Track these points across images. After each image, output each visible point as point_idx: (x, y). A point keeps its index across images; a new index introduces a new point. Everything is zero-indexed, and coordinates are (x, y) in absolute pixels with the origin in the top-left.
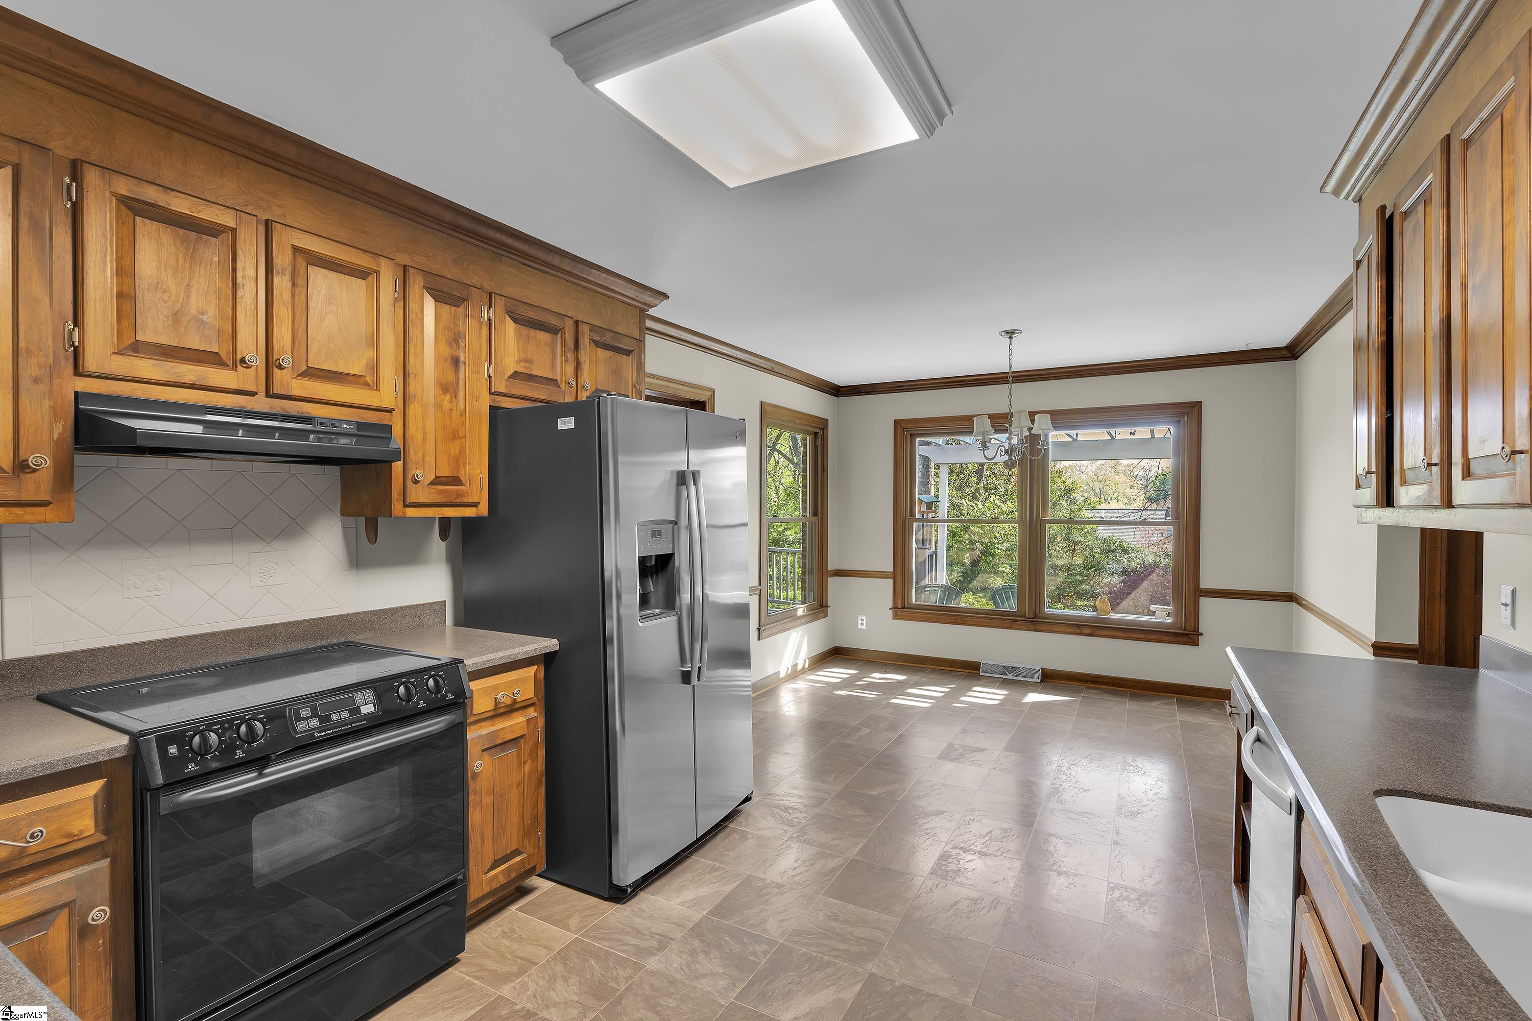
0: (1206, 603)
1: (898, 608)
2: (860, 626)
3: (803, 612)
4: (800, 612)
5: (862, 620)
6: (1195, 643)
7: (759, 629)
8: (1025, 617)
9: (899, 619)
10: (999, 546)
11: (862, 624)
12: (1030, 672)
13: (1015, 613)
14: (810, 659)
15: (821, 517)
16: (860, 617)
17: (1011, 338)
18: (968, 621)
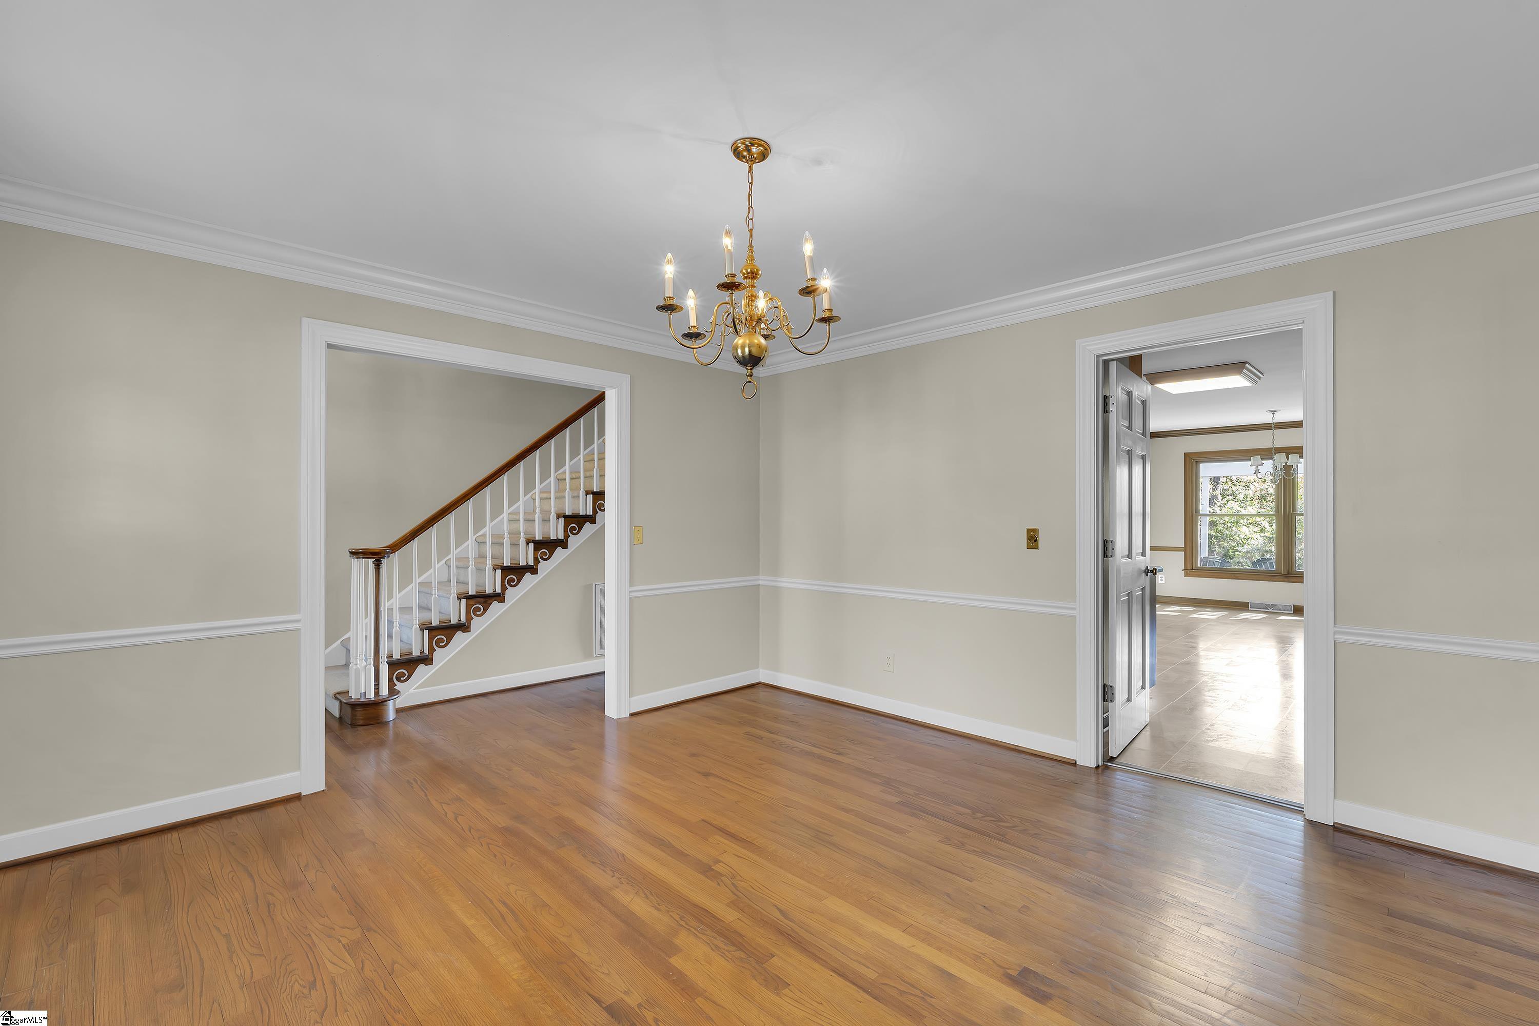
1: (1188, 570)
8: (1281, 574)
9: (1188, 576)
12: (1284, 607)
13: (1272, 572)
17: (1273, 414)
18: (1240, 577)
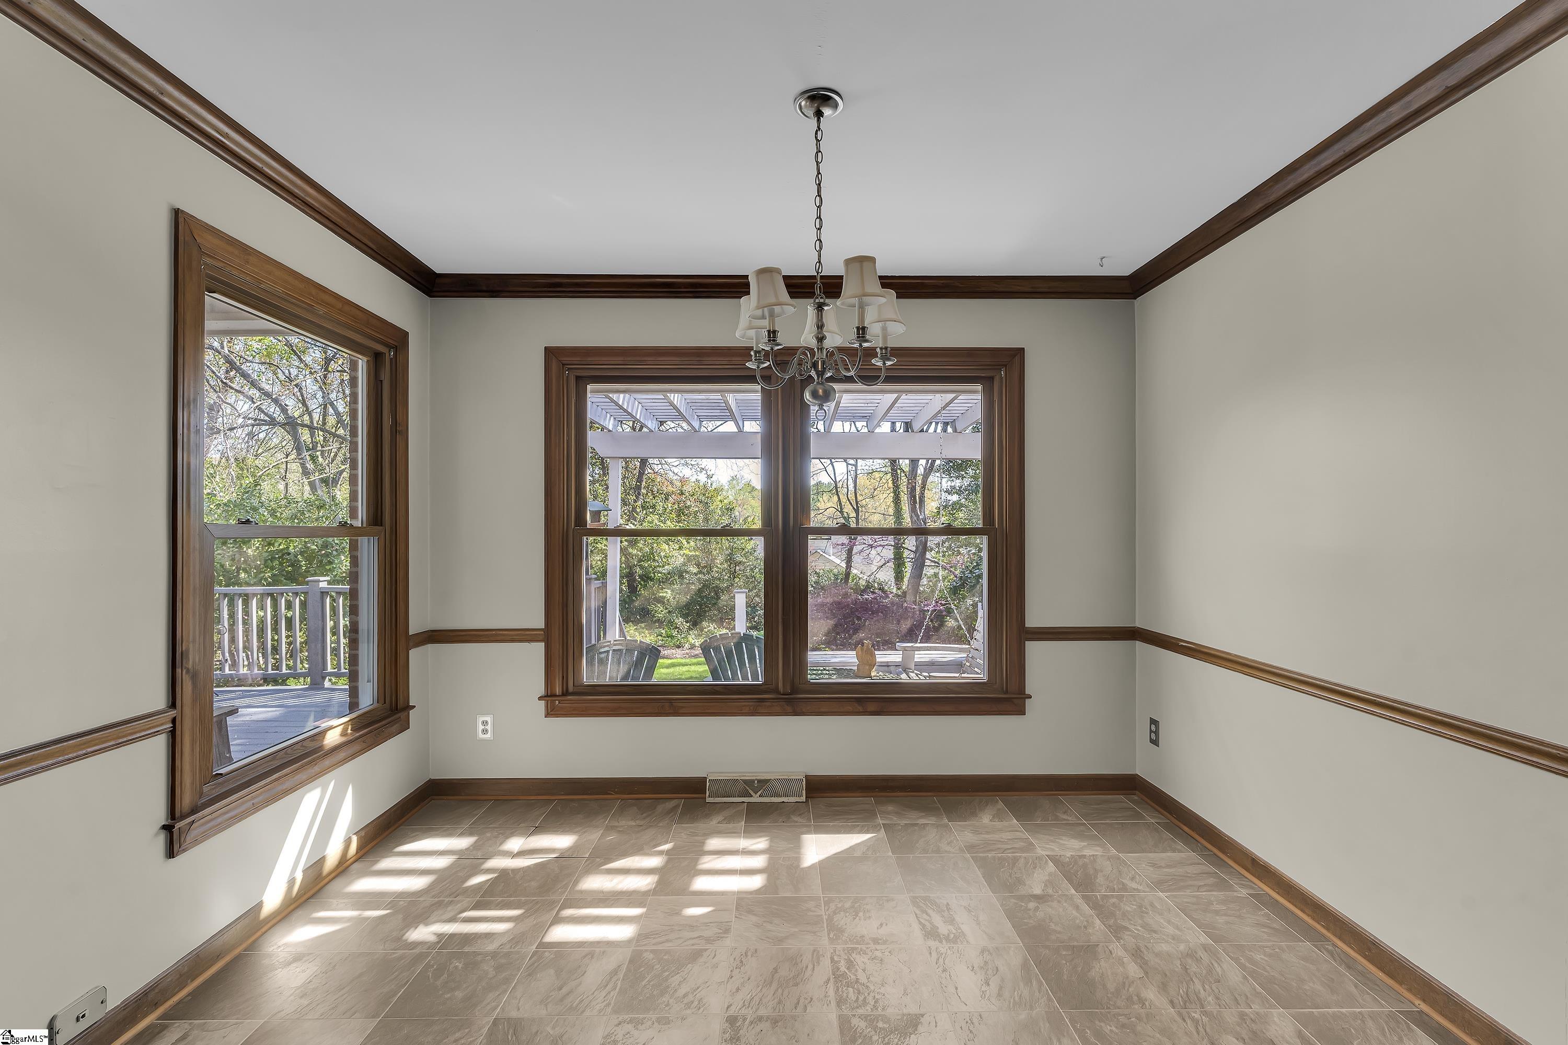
0: (1035, 651)
1: (556, 696)
2: (481, 736)
3: (344, 734)
4: (333, 738)
5: (485, 723)
6: (1020, 711)
7: (168, 828)
8: (779, 693)
9: (557, 716)
10: (660, 569)
11: (485, 731)
12: (787, 785)
13: (762, 687)
14: (363, 834)
15: (391, 528)
16: (481, 719)
18: (682, 707)
